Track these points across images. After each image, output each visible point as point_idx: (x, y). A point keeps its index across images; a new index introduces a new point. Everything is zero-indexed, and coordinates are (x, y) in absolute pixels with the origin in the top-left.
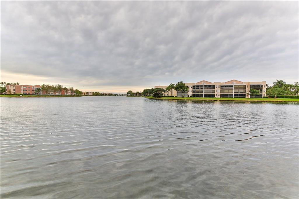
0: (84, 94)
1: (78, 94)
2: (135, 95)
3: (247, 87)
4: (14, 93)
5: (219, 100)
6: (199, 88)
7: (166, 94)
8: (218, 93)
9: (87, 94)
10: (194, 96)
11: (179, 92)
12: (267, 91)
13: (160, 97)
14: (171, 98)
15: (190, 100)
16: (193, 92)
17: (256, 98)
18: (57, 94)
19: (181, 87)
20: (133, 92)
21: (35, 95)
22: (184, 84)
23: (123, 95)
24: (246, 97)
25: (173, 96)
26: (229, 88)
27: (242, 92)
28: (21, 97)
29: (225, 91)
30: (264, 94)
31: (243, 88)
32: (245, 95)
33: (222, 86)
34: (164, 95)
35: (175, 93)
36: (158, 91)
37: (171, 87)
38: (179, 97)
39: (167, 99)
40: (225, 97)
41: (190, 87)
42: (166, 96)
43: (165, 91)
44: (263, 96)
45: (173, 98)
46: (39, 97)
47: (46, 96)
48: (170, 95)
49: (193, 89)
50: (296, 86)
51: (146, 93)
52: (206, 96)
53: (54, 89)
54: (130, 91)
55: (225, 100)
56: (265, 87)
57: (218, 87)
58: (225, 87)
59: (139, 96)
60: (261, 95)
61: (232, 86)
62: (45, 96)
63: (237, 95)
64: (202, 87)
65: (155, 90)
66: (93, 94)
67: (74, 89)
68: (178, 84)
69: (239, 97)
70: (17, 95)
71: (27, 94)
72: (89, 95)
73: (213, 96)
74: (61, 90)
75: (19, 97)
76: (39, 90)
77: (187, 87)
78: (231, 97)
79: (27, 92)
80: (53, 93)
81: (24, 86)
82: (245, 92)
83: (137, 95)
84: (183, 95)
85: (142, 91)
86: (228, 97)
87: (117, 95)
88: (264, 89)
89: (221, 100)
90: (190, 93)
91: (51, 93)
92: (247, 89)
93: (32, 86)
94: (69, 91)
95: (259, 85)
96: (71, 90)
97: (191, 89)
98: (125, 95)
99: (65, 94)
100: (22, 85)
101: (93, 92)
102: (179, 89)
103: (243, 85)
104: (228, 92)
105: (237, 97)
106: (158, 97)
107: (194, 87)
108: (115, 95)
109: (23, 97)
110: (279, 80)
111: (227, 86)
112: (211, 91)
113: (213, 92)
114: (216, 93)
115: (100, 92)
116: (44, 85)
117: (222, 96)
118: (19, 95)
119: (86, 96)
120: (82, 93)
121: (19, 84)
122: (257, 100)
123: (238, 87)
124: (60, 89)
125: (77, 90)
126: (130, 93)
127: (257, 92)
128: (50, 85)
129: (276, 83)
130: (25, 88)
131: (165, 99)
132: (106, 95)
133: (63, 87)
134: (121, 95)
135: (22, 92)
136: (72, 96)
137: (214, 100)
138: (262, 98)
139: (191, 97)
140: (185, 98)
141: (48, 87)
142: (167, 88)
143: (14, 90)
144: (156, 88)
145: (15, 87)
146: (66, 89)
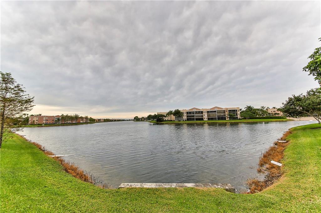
0: (97, 121)
1: (92, 121)
2: (141, 120)
3: (226, 112)
4: (37, 123)
5: (206, 122)
6: (191, 114)
7: (166, 119)
8: (205, 116)
9: (99, 121)
10: (188, 120)
11: (177, 117)
12: (241, 114)
13: (162, 121)
14: (170, 122)
15: (185, 123)
16: (187, 116)
17: (233, 119)
18: (74, 122)
19: (178, 114)
20: (139, 117)
21: (55, 124)
22: (180, 111)
23: (130, 120)
24: (227, 119)
25: (172, 121)
26: (214, 113)
27: (223, 116)
28: (43, 126)
29: (211, 115)
30: (239, 116)
31: (224, 113)
32: (225, 118)
33: (208, 112)
34: (165, 120)
35: (173, 117)
36: (160, 116)
37: (170, 113)
38: (177, 122)
39: (167, 123)
40: (211, 120)
41: (184, 113)
42: (167, 121)
43: (165, 117)
44: (238, 118)
45: (171, 122)
46: (59, 125)
47: (65, 125)
48: (169, 119)
49: (187, 114)
50: (261, 110)
51: (150, 118)
52: (197, 119)
53: (71, 118)
54: (136, 117)
55: (211, 122)
56: (239, 111)
57: (205, 112)
58: (211, 112)
59: (144, 121)
60: (237, 117)
61: (215, 111)
62: (63, 125)
63: (220, 118)
64: (193, 113)
65: (157, 116)
66: (104, 121)
67: (89, 117)
68: (175, 111)
69: (221, 120)
70: (40, 125)
71: (48, 123)
72: (101, 121)
73: (202, 119)
74: (77, 119)
75: (41, 127)
76: (59, 119)
77: (182, 113)
78: (215, 120)
79: (48, 122)
80: (70, 121)
81: (46, 117)
82: (225, 116)
83: (143, 119)
84: (179, 119)
85: (146, 117)
86: (213, 120)
87: (125, 120)
88: (239, 113)
89: (208, 122)
90: (185, 117)
91: (69, 121)
92: (226, 113)
93: (53, 116)
94: (84, 119)
95: (235, 110)
96: (86, 118)
97: (185, 114)
98: (132, 120)
99: (81, 122)
100: (45, 116)
101: (104, 119)
102: (176, 115)
103: (223, 111)
104: (213, 116)
105: (220, 120)
106: (160, 122)
107: (187, 113)
108: (123, 120)
109: (45, 126)
110: (249, 106)
111: (212, 112)
112: (201, 116)
113: (202, 117)
114: (204, 117)
115: (110, 119)
116: (63, 115)
117: (209, 119)
118: (41, 125)
119: (98, 122)
120: (94, 120)
121: (42, 115)
122: (234, 122)
123: (219, 112)
124: (76, 117)
125: (91, 118)
126: (136, 118)
127: (233, 116)
128: (68, 115)
129: (247, 108)
130: (47, 118)
131: (166, 123)
132: (115, 121)
133: (79, 116)
134: (128, 120)
135: (44, 122)
136: (86, 123)
137: (204, 123)
138: (238, 119)
139: (186, 120)
140: (181, 122)
141: (67, 116)
142: (167, 114)
143: (37, 120)
144: (158, 115)
145: (38, 118)
146: (82, 118)
